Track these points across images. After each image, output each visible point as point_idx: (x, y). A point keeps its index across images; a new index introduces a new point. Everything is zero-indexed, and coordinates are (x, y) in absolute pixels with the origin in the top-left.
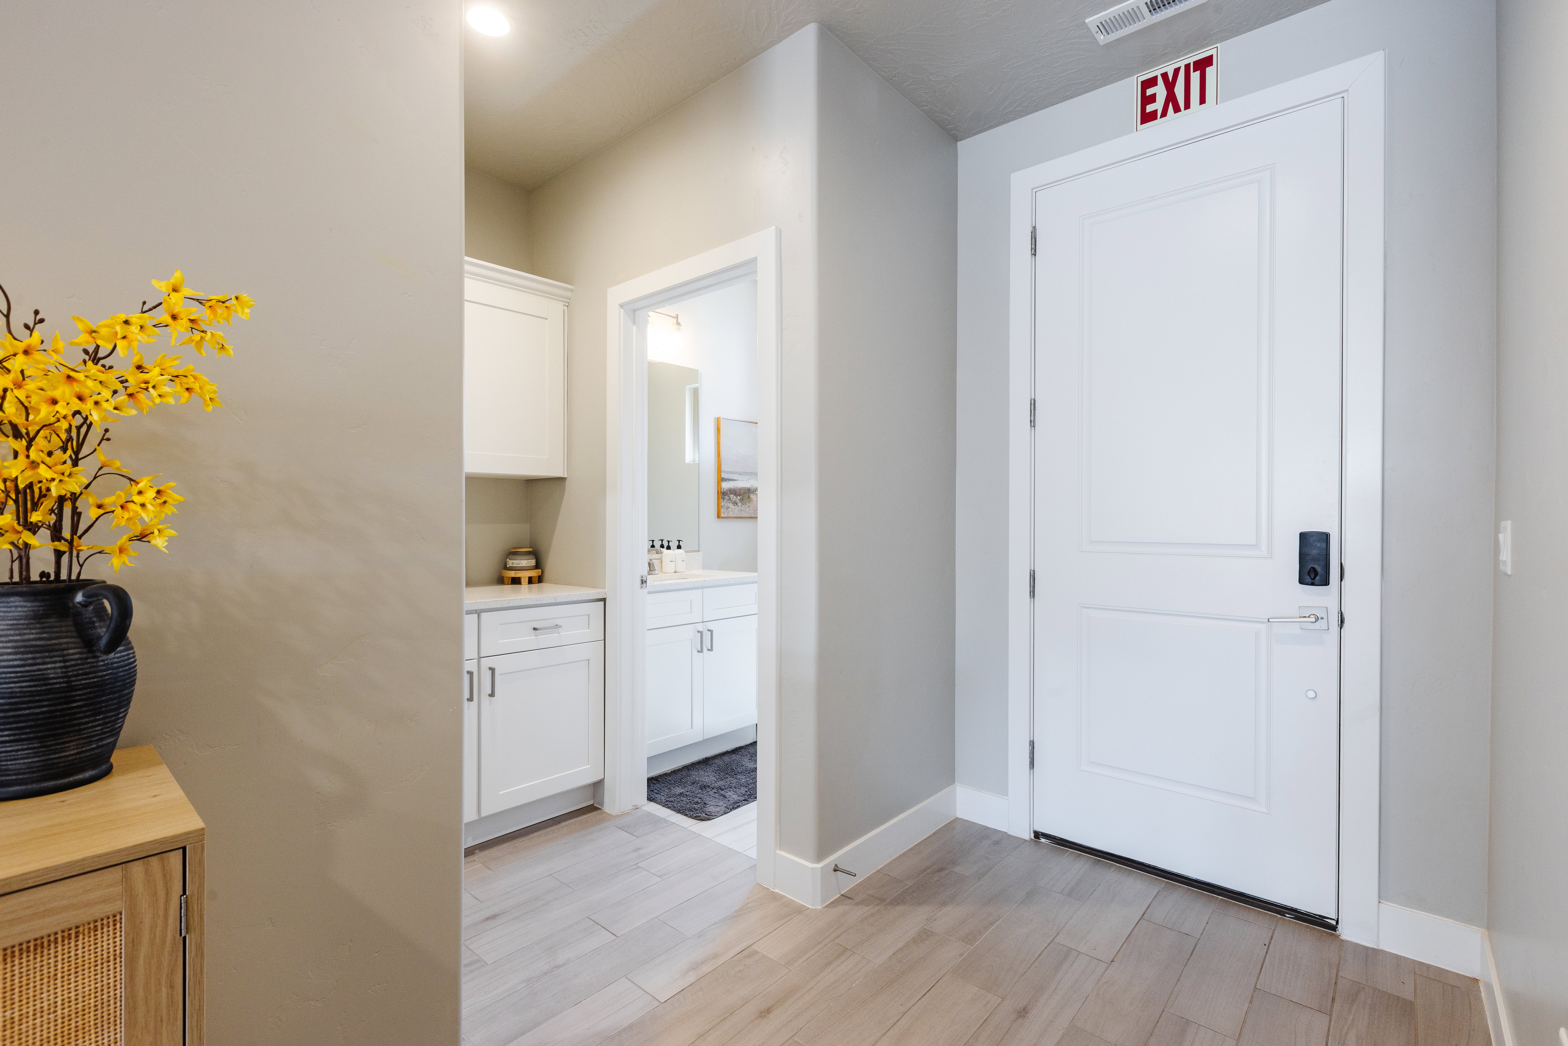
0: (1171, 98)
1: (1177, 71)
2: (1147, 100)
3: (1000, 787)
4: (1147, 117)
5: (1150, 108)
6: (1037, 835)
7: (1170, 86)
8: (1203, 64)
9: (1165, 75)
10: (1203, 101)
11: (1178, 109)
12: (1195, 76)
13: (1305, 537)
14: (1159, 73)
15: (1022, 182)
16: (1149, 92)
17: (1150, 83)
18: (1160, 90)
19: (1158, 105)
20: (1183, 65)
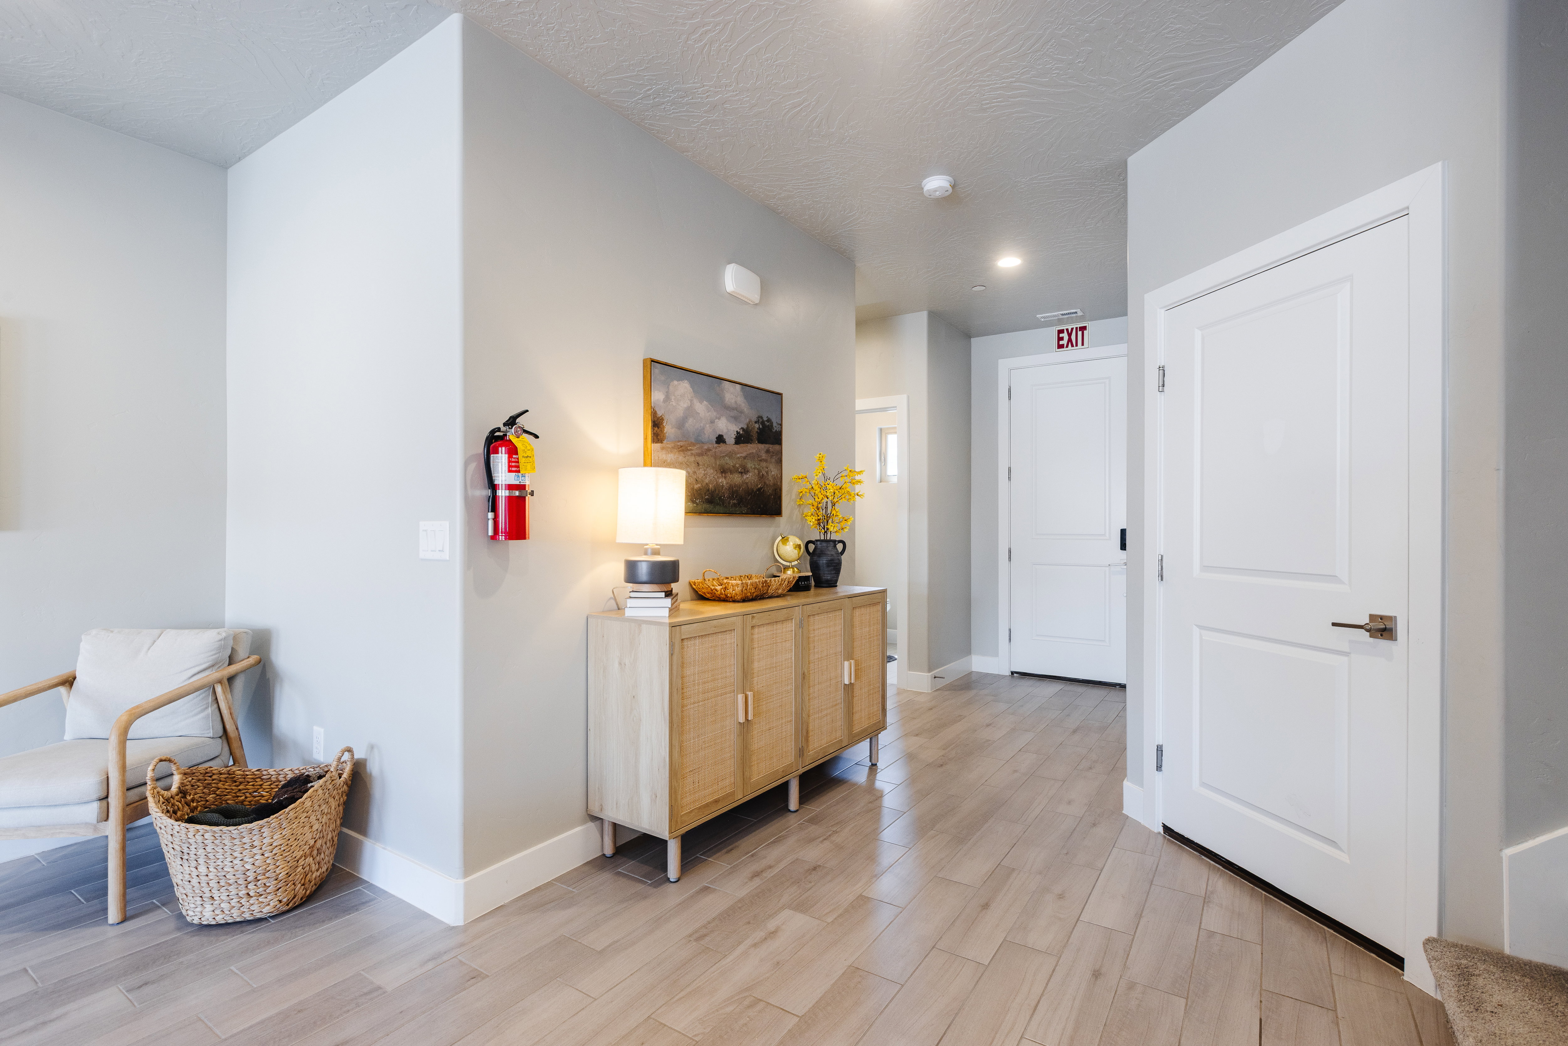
0: (1070, 340)
1: (1072, 329)
2: (1060, 339)
3: (996, 654)
4: (1060, 346)
5: (1061, 343)
6: (1012, 673)
7: (1070, 335)
8: (1083, 329)
9: (1067, 330)
10: (1083, 344)
11: (1072, 346)
12: (1080, 333)
13: (1121, 530)
14: (1065, 328)
15: (1004, 365)
16: (1061, 335)
17: (1061, 332)
18: (1065, 336)
19: (1064, 342)
20: (1075, 327)
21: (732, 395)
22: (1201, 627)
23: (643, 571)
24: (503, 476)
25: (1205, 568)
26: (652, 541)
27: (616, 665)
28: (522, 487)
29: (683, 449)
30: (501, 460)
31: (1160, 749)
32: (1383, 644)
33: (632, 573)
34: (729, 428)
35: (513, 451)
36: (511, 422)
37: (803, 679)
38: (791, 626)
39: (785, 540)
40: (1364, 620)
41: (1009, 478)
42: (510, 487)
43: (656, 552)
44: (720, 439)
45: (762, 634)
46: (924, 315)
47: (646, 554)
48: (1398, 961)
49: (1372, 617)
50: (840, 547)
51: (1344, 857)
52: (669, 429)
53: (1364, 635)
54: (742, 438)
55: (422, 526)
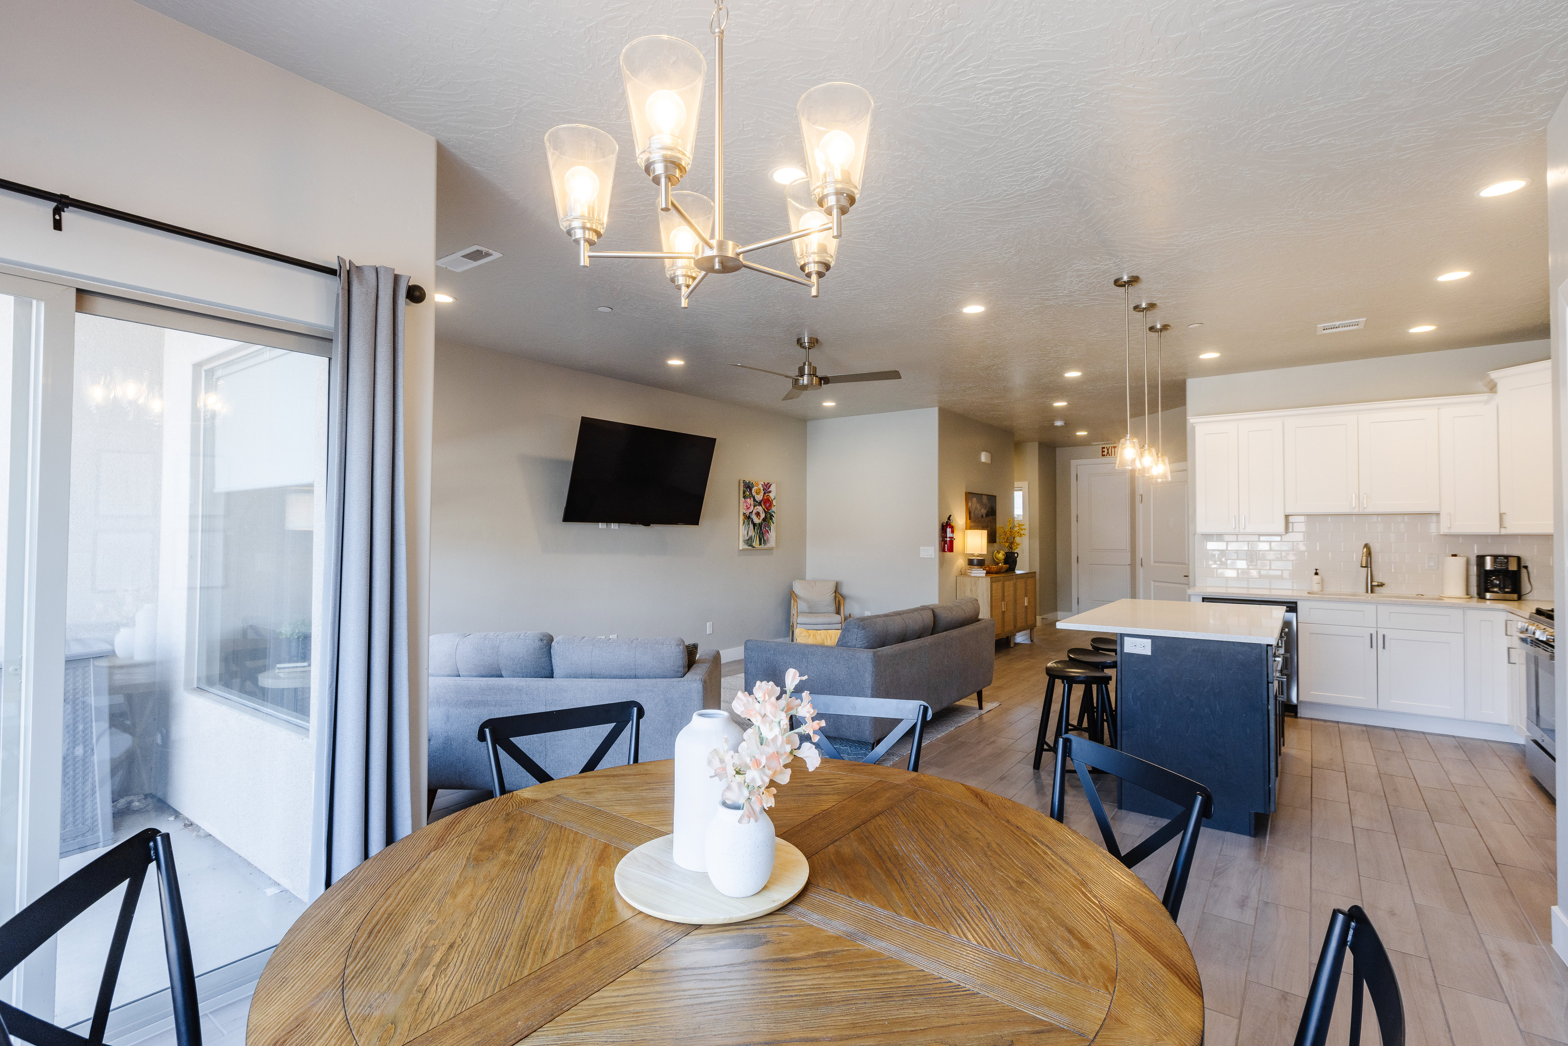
0: (1108, 453)
4: (1103, 455)
8: (1115, 447)
9: (1107, 447)
10: (1114, 455)
11: (1109, 456)
12: (1113, 450)
15: (1074, 463)
17: (1103, 448)
19: (1105, 453)
20: (1110, 446)
21: (985, 500)
22: (1154, 581)
23: (975, 562)
24: (949, 534)
25: (1155, 562)
26: (976, 553)
27: (969, 590)
28: (953, 538)
29: (974, 521)
30: (949, 530)
33: (971, 562)
34: (984, 511)
35: (952, 527)
36: (949, 518)
37: (1015, 601)
38: (1012, 582)
39: (998, 552)
41: (1077, 521)
42: (949, 538)
43: (978, 556)
44: (982, 516)
45: (1007, 583)
47: (975, 556)
50: (1016, 555)
52: (972, 515)
54: (987, 515)
55: (921, 548)
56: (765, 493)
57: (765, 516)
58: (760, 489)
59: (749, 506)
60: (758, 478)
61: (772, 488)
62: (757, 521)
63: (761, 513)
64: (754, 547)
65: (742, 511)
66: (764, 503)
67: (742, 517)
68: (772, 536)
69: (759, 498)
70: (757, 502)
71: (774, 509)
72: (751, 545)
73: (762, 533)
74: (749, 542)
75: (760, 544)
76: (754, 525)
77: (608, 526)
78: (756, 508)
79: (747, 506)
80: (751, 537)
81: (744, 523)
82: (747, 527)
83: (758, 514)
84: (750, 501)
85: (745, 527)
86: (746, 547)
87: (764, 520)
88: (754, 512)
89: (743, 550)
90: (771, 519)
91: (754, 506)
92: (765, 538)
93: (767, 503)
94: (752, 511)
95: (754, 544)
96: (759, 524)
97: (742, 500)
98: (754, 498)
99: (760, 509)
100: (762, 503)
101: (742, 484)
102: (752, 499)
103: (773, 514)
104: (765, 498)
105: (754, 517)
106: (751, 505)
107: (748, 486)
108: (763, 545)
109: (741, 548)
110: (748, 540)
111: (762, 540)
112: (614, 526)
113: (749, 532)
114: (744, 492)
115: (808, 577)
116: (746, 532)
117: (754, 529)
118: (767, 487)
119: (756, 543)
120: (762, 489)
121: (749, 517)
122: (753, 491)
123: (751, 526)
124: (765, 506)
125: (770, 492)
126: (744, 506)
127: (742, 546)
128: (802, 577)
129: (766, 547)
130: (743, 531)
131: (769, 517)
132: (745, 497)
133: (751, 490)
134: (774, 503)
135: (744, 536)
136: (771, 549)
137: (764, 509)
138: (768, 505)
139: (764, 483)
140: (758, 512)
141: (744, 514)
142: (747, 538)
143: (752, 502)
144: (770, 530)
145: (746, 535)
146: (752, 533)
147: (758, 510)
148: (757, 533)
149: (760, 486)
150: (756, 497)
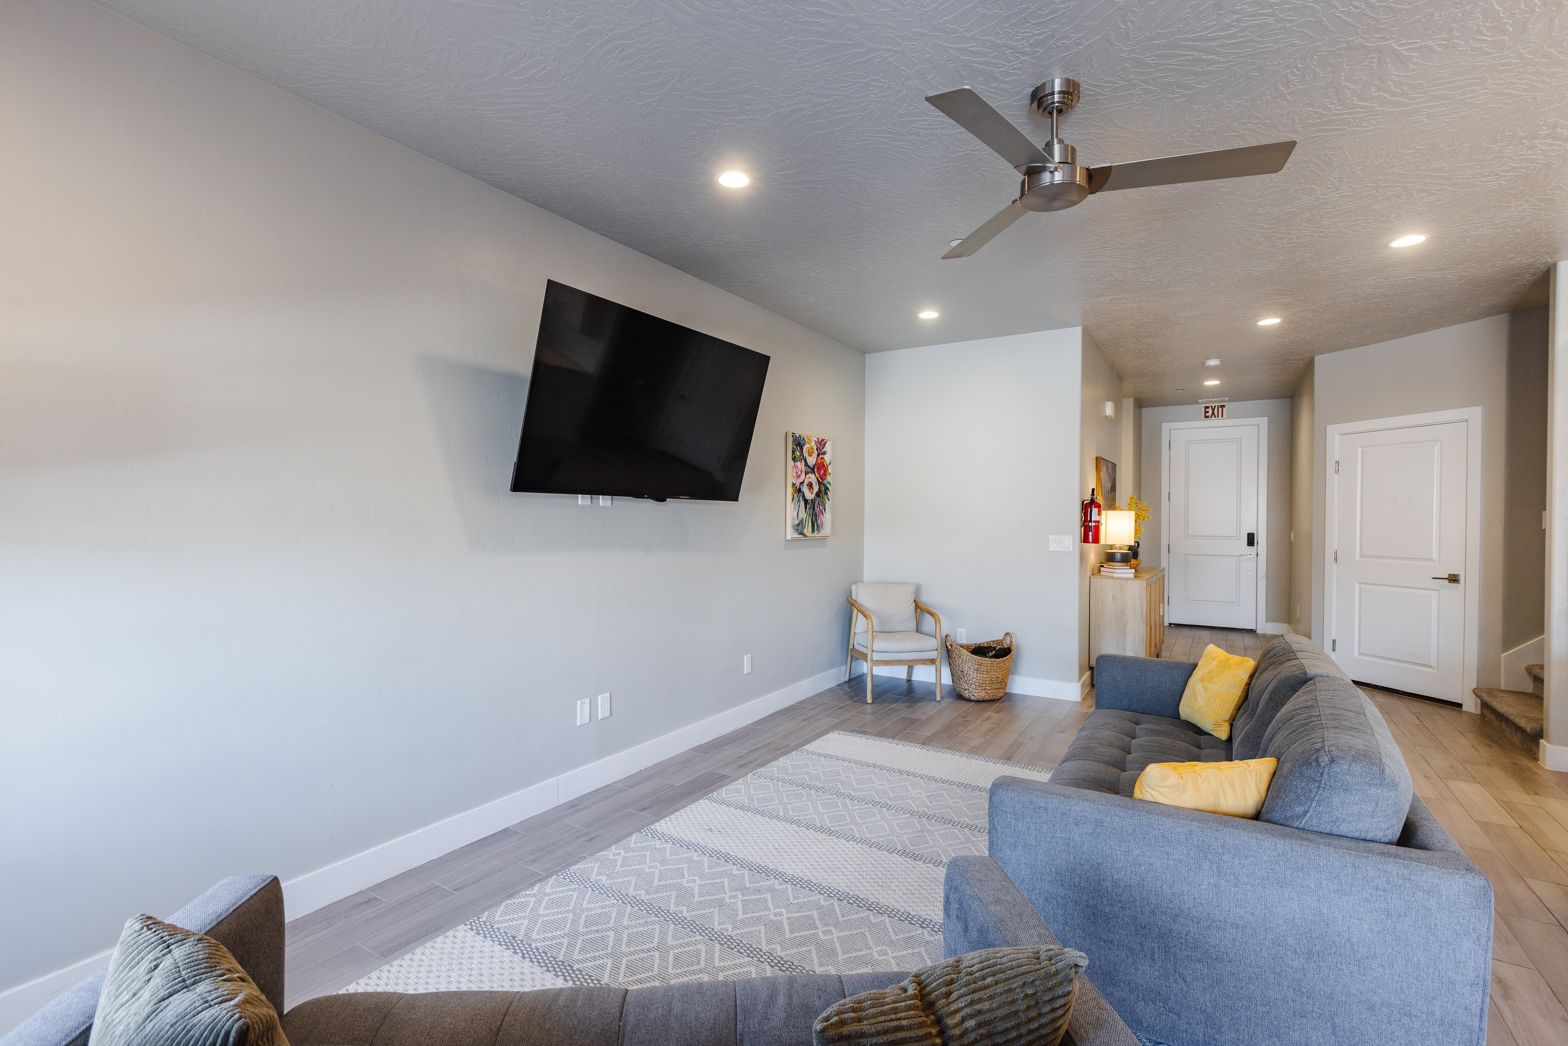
0: (1213, 413)
1: (1215, 406)
2: (1206, 412)
4: (1206, 417)
5: (1207, 414)
6: (1170, 624)
7: (1213, 410)
8: (1223, 407)
9: (1211, 407)
10: (1222, 417)
11: (1215, 417)
12: (1220, 409)
13: (1248, 534)
14: (1210, 405)
15: (1166, 427)
16: (1207, 410)
17: (1207, 407)
18: (1210, 410)
19: (1209, 414)
20: (1217, 405)
23: (1118, 556)
25: (1362, 556)
26: (1119, 544)
27: (1111, 599)
28: (1099, 522)
31: (1334, 641)
32: (1454, 585)
33: (1113, 557)
40: (1447, 576)
41: (1169, 500)
42: (1095, 522)
46: (1132, 399)
47: (1119, 548)
48: (1460, 705)
49: (1449, 575)
51: (1435, 671)
53: (1447, 581)
55: (1051, 537)
56: (818, 455)
57: (819, 489)
58: (813, 449)
59: (799, 473)
60: (811, 432)
61: (828, 448)
62: (809, 496)
63: (814, 484)
64: (805, 536)
65: (791, 480)
66: (818, 469)
67: (790, 490)
68: (827, 518)
69: (812, 461)
70: (809, 467)
71: (829, 478)
72: (802, 533)
73: (816, 514)
74: (799, 528)
75: (813, 531)
76: (806, 501)
77: (594, 501)
78: (808, 477)
79: (797, 473)
80: (802, 521)
81: (793, 499)
82: (797, 506)
83: (810, 485)
84: (801, 465)
85: (795, 503)
86: (796, 535)
87: (818, 494)
88: (806, 482)
89: (793, 540)
90: (826, 493)
91: (806, 474)
92: (819, 522)
93: (820, 469)
94: (804, 481)
95: (805, 531)
96: (812, 500)
97: (790, 462)
98: (805, 460)
99: (812, 478)
100: (816, 469)
101: (790, 439)
102: (803, 463)
103: (828, 486)
104: (819, 461)
105: (805, 489)
106: (801, 472)
107: (799, 443)
108: (816, 532)
109: (788, 538)
110: (798, 525)
111: (816, 525)
112: (603, 501)
113: (800, 513)
114: (793, 452)
115: (865, 580)
116: (796, 513)
117: (806, 508)
118: (821, 444)
119: (808, 530)
120: (815, 448)
121: (799, 491)
122: (804, 450)
123: (802, 504)
124: (819, 473)
125: (824, 453)
126: (793, 473)
127: (791, 534)
128: (859, 581)
129: (820, 535)
130: (793, 512)
131: (822, 492)
132: (794, 459)
133: (802, 449)
134: (830, 470)
135: (793, 519)
136: (824, 538)
137: (817, 479)
138: (822, 472)
139: (818, 439)
140: (810, 482)
141: (794, 484)
142: (796, 522)
143: (803, 467)
144: (825, 509)
145: (796, 517)
146: (803, 514)
147: (810, 480)
148: (810, 515)
149: (813, 444)
150: (808, 461)
